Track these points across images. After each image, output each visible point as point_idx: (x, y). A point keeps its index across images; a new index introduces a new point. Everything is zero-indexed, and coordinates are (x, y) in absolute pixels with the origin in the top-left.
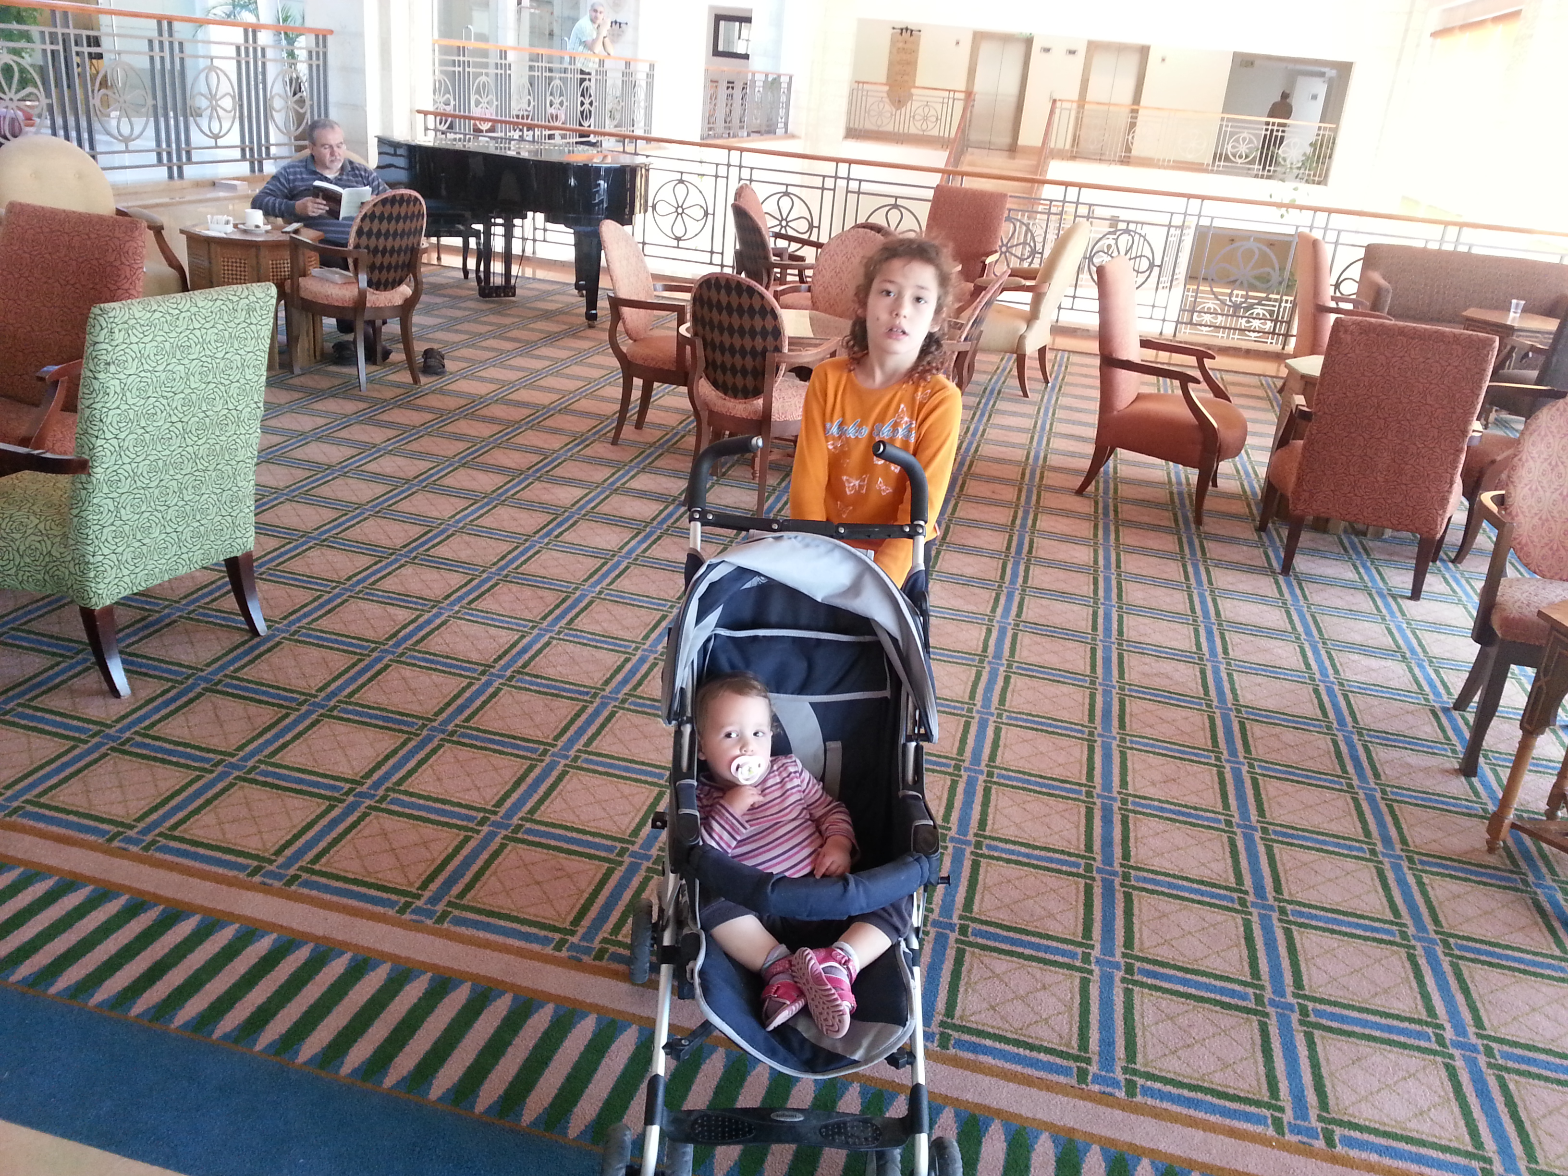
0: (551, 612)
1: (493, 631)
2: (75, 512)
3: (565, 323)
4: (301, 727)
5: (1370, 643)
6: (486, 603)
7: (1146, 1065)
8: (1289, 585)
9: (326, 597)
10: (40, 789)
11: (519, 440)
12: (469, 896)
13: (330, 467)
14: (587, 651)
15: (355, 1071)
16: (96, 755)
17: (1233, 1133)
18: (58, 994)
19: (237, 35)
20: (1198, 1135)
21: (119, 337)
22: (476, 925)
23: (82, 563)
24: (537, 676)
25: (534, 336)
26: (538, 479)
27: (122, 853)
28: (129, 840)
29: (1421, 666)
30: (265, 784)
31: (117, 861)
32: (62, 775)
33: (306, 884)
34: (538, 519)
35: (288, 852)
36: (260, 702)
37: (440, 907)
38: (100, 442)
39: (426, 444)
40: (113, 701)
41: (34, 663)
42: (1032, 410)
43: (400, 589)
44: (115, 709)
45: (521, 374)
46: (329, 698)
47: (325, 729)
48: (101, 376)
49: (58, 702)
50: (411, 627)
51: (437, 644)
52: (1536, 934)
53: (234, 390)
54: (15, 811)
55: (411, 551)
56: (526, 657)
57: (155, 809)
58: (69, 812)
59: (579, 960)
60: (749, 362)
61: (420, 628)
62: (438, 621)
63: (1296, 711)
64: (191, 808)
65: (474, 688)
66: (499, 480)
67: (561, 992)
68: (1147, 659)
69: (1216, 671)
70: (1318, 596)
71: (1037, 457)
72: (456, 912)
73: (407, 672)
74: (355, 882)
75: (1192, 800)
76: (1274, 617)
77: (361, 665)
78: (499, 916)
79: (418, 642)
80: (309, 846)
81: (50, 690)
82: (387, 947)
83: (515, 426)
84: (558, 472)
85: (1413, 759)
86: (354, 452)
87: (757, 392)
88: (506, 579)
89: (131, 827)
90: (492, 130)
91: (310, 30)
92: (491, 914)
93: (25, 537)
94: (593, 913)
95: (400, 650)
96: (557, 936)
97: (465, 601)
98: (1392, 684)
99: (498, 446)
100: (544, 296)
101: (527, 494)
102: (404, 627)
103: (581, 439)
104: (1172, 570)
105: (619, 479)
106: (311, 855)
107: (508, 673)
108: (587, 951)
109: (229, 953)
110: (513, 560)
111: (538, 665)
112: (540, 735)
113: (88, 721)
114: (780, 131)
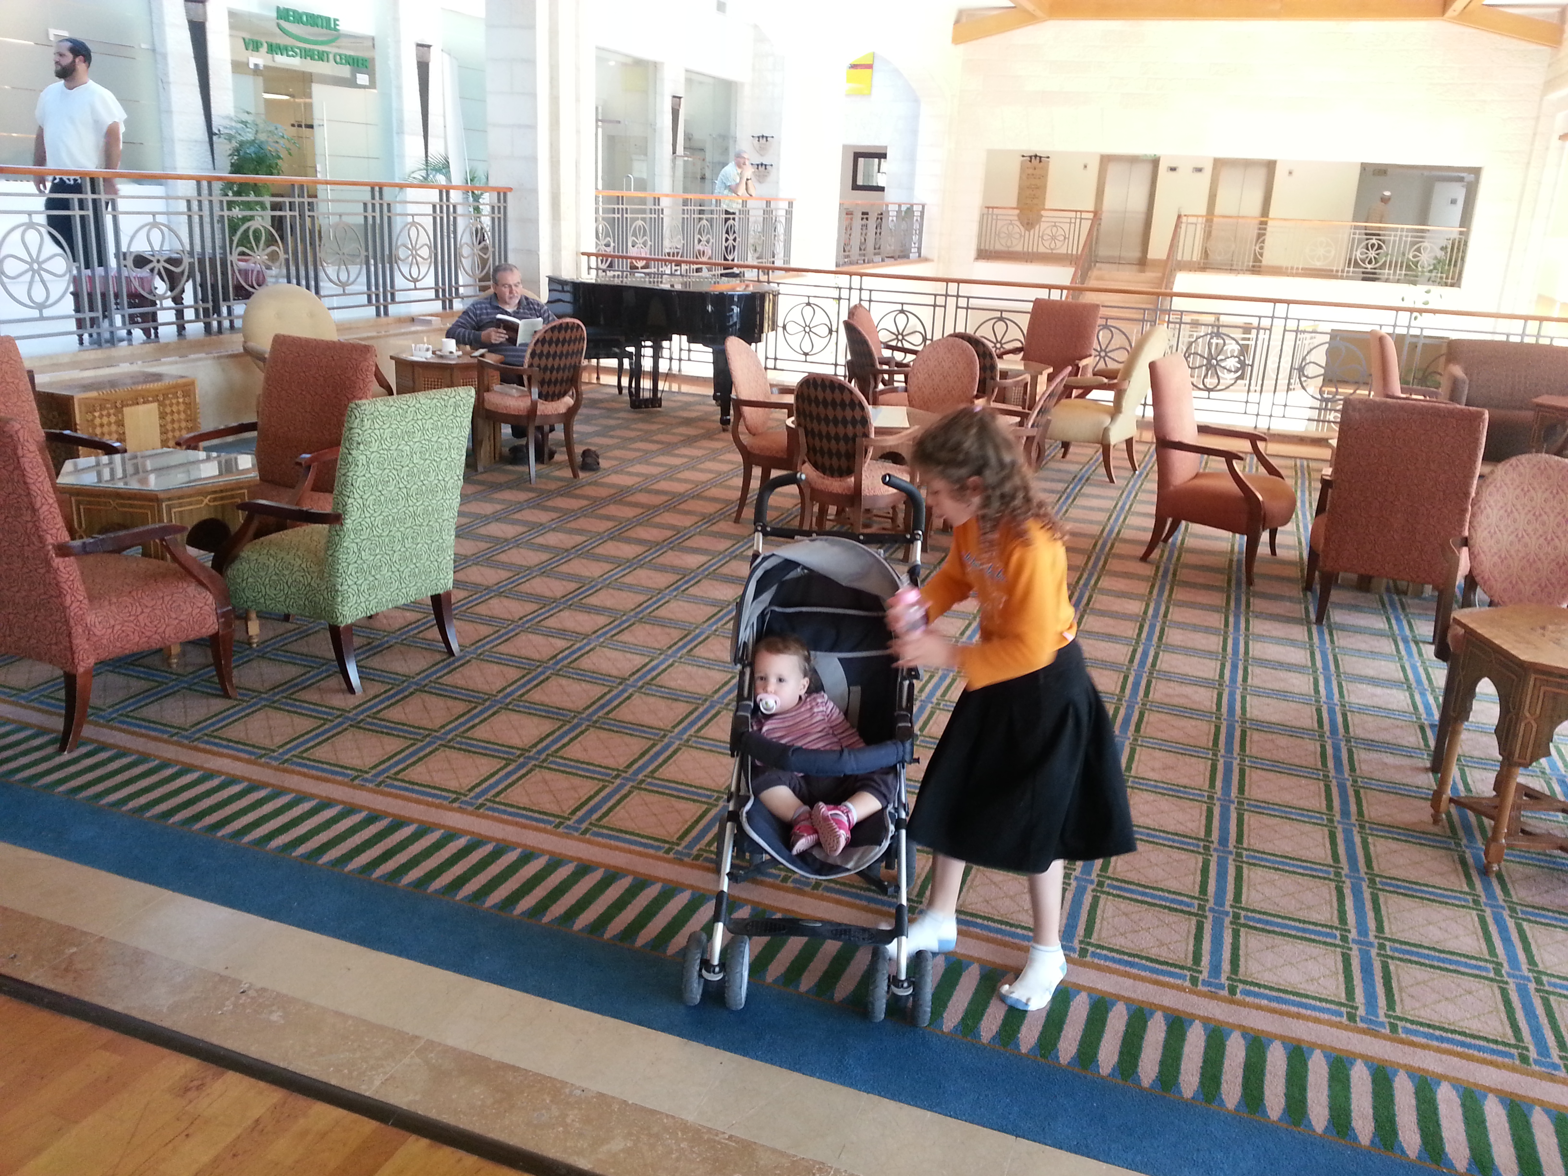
0: (675, 644)
1: (629, 655)
2: (330, 553)
3: (703, 428)
4: (486, 715)
5: (1382, 676)
6: (626, 637)
7: (1099, 940)
8: (1321, 633)
9: (503, 631)
10: (302, 748)
11: (657, 520)
12: (605, 820)
13: (506, 540)
14: (701, 671)
15: (523, 913)
16: (340, 729)
17: (1156, 983)
18: (324, 864)
19: (433, 195)
20: (1129, 982)
21: (367, 424)
22: (610, 837)
23: (333, 590)
24: (661, 687)
25: (675, 439)
26: (671, 549)
27: (361, 787)
28: (366, 780)
29: (1423, 694)
30: (460, 749)
31: (358, 792)
32: (317, 741)
33: (489, 809)
34: (671, 578)
35: (477, 790)
36: (456, 698)
37: (584, 826)
38: (350, 501)
39: (583, 523)
40: (349, 696)
41: (291, 671)
42: (1115, 493)
43: (559, 626)
44: (351, 701)
45: (661, 469)
46: (506, 697)
47: (503, 717)
48: (354, 452)
49: (311, 696)
50: (567, 652)
51: (586, 663)
52: (1453, 878)
53: (442, 466)
54: (286, 761)
55: (568, 600)
56: (654, 673)
57: (384, 762)
58: (323, 763)
59: (681, 860)
60: (843, 447)
61: (574, 652)
62: (588, 648)
63: (1298, 724)
64: (408, 762)
65: (613, 693)
66: (639, 549)
67: (668, 877)
68: (1172, 684)
69: (1232, 695)
70: (1343, 640)
71: (1111, 531)
72: (595, 829)
73: (564, 681)
74: (524, 809)
75: (1184, 781)
76: (1299, 656)
77: (530, 676)
78: (626, 832)
79: (571, 662)
80: (492, 787)
81: (304, 688)
82: (546, 846)
83: (655, 509)
84: (688, 543)
85: (1389, 759)
86: (525, 529)
87: (849, 471)
88: (641, 621)
89: (367, 772)
90: (646, 267)
91: (493, 189)
92: (621, 831)
93: (292, 573)
94: (694, 833)
95: (558, 667)
96: (667, 846)
97: (608, 635)
98: (1390, 707)
99: (640, 524)
100: (686, 406)
101: (661, 560)
102: (561, 652)
103: (709, 519)
104: (1215, 620)
105: (738, 549)
106: (493, 792)
107: (640, 684)
108: (689, 855)
109: (438, 846)
110: (647, 607)
111: (664, 679)
112: (661, 725)
113: (333, 708)
114: (913, 255)
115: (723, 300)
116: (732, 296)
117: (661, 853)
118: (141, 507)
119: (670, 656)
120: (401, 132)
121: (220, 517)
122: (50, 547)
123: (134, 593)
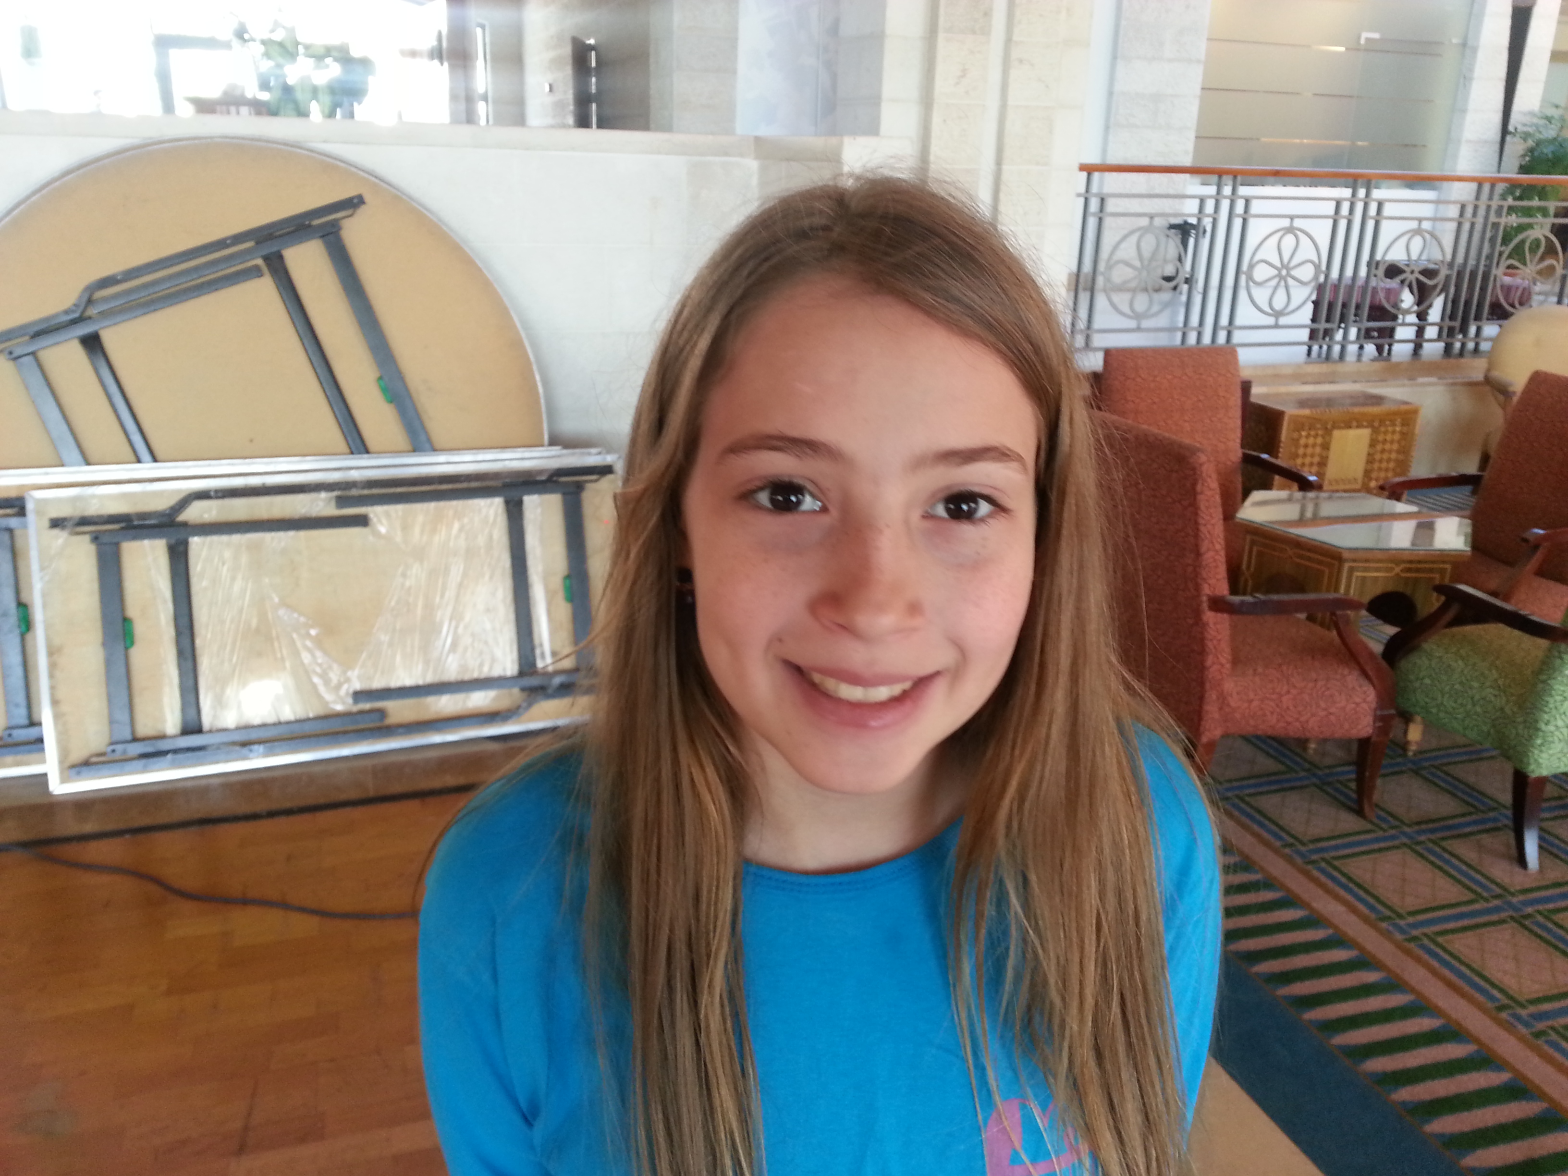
10: (1438, 928)
16: (1494, 917)
18: (1432, 1136)
23: (1532, 728)
27: (1510, 1029)
28: (1518, 1018)
31: (1503, 1034)
32: (1462, 924)
40: (1517, 869)
41: (1447, 805)
44: (1520, 879)
49: (1465, 849)
54: (1414, 939)
57: (1549, 998)
58: (1462, 962)
81: (1459, 836)
89: (1522, 1006)
113: (1493, 881)
118: (1320, 563)
121: (1408, 592)
122: (1205, 598)
123: (1284, 668)
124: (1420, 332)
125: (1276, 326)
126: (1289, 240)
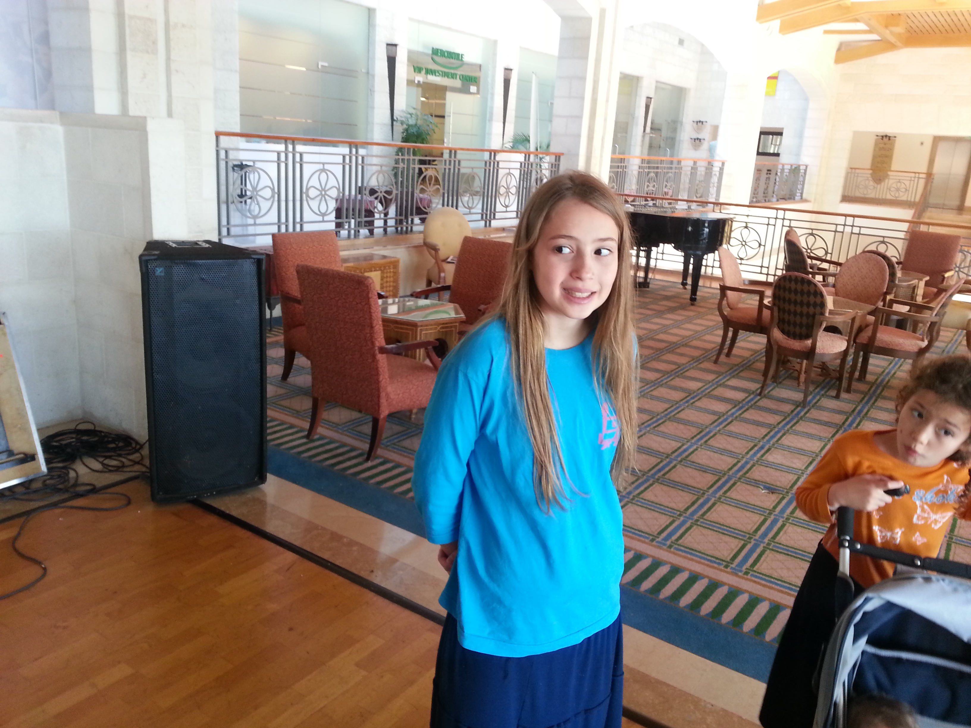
0: (695, 436)
1: (668, 441)
3: (678, 302)
6: (663, 429)
11: (664, 358)
12: (680, 541)
14: (716, 455)
19: (520, 157)
22: (687, 552)
24: (693, 462)
25: (662, 308)
26: (678, 376)
34: (682, 395)
45: (658, 327)
59: (737, 574)
60: (805, 320)
65: (664, 463)
67: (730, 583)
72: (675, 546)
78: (696, 551)
82: (648, 552)
83: (660, 351)
84: (687, 374)
87: (807, 336)
88: (669, 419)
90: (633, 201)
91: (553, 154)
92: (693, 550)
94: (740, 558)
96: (724, 563)
97: (652, 427)
99: (654, 360)
100: (664, 288)
101: (673, 383)
103: (697, 360)
105: (721, 380)
107: (679, 459)
108: (740, 571)
110: (671, 412)
111: (693, 457)
112: (700, 486)
114: (798, 198)
115: (698, 223)
116: (704, 222)
117: (722, 567)
118: (407, 329)
119: (695, 443)
120: (491, 120)
121: (444, 338)
122: (377, 348)
123: (409, 377)
124: (386, 222)
125: (323, 221)
126: (323, 176)
